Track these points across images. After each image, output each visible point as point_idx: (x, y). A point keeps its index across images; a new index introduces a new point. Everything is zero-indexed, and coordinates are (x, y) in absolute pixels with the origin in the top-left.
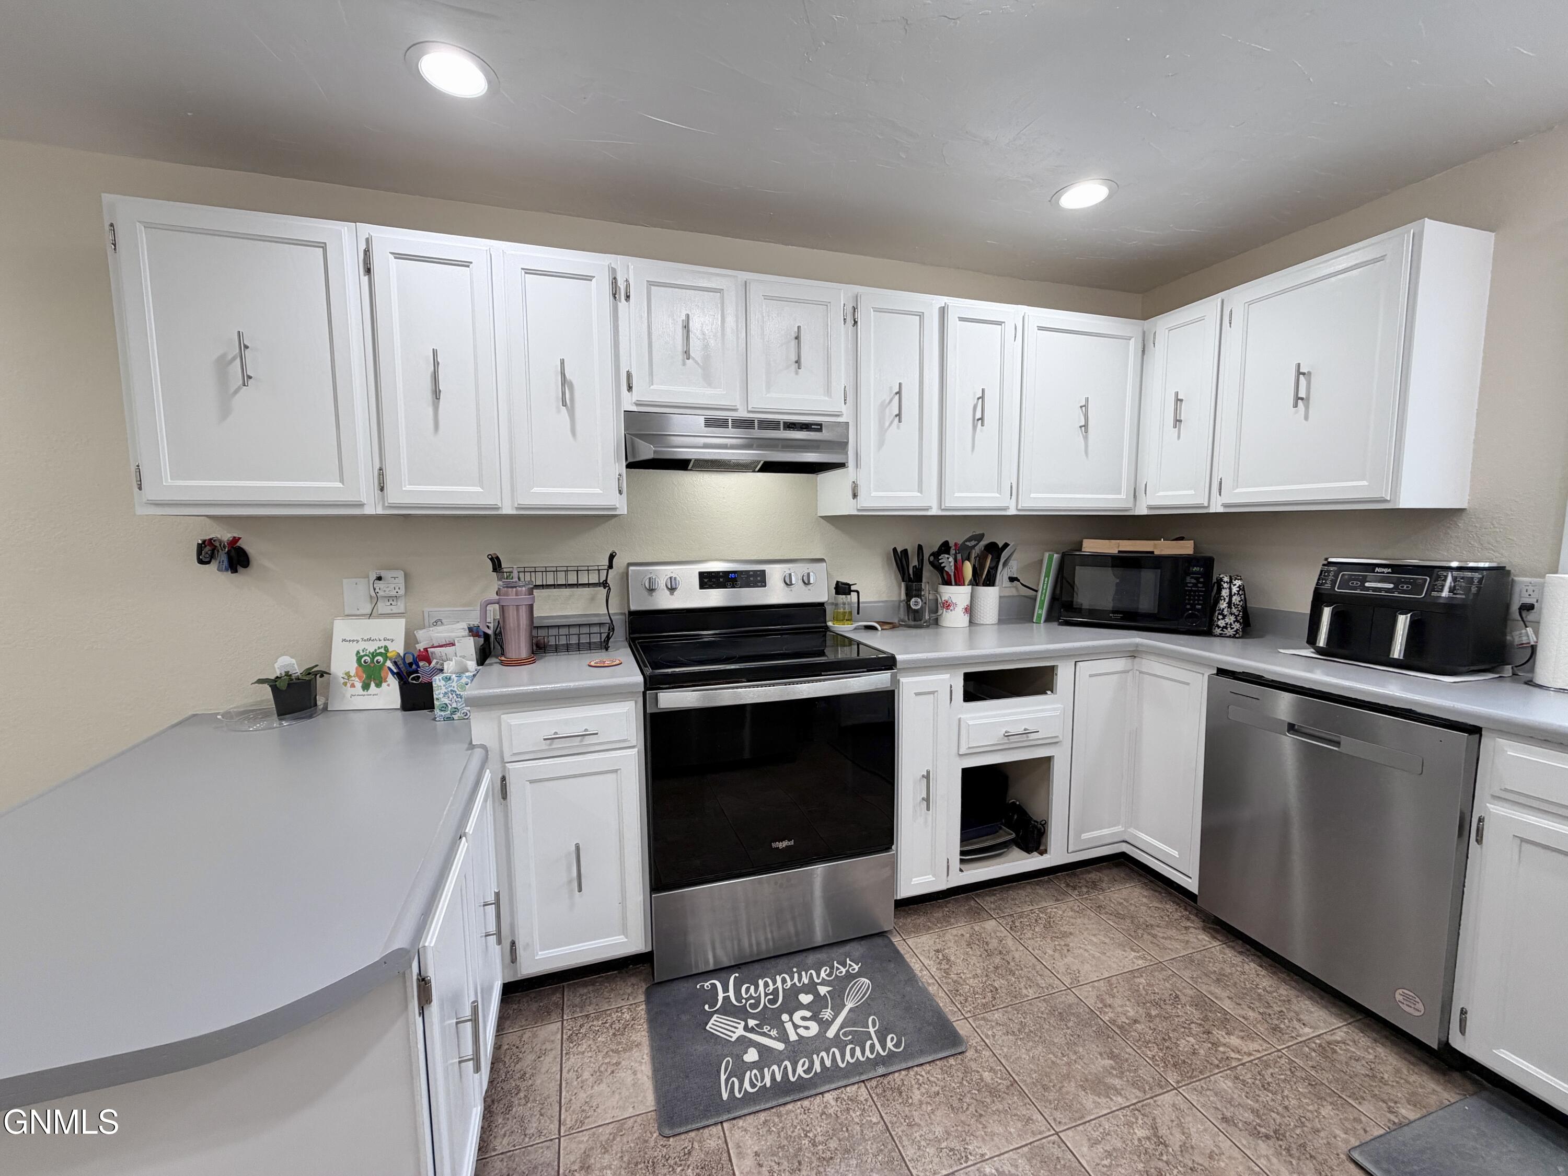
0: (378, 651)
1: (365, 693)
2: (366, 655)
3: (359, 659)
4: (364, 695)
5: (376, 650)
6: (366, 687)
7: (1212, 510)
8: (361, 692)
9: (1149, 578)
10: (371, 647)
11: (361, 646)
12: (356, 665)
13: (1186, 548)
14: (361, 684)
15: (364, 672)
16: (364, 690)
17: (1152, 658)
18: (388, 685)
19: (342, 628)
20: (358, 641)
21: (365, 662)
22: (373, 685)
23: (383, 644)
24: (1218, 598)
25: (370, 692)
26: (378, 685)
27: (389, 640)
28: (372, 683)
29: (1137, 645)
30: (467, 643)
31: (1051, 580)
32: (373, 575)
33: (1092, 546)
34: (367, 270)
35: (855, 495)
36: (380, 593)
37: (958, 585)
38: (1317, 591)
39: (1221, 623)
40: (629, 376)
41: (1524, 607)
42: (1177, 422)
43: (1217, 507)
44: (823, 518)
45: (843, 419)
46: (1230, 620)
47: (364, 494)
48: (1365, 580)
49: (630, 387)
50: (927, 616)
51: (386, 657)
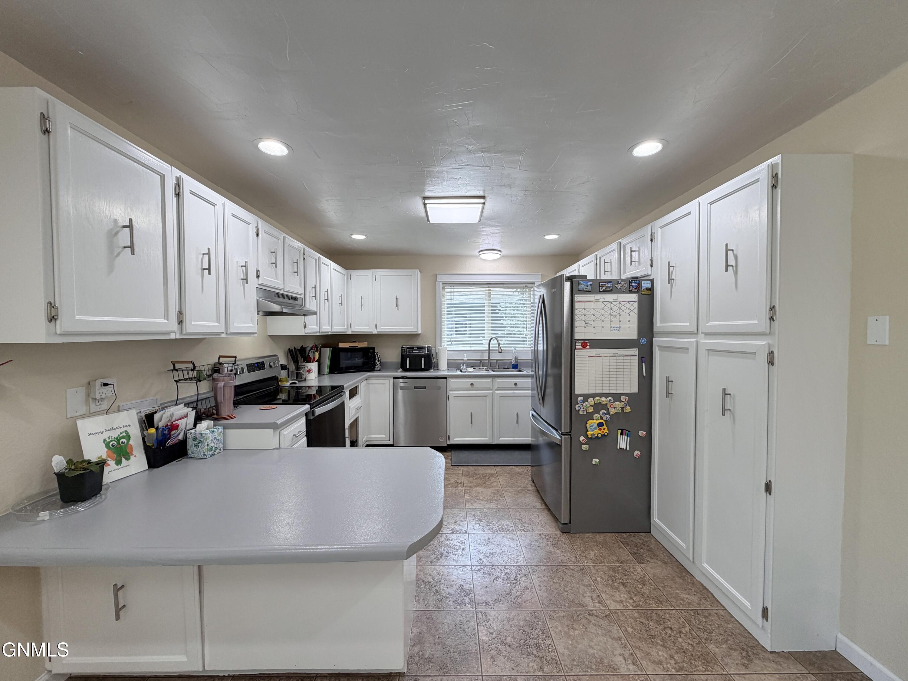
0: (121, 436)
1: (119, 466)
2: (112, 441)
3: (107, 445)
4: (118, 469)
5: (119, 435)
6: (118, 463)
7: (374, 333)
9: (359, 354)
10: (115, 434)
11: (106, 435)
12: (106, 450)
13: (365, 345)
14: (114, 462)
15: (114, 453)
16: (118, 466)
17: (372, 378)
18: (135, 456)
19: (85, 426)
20: (102, 433)
21: (112, 445)
22: (123, 459)
23: (123, 429)
24: (375, 359)
25: (122, 465)
26: (128, 459)
27: (127, 426)
28: (123, 458)
29: (369, 375)
30: (192, 414)
31: (330, 358)
32: (98, 383)
33: (341, 345)
34: (178, 195)
35: (305, 327)
36: (98, 396)
37: (313, 362)
38: (402, 355)
39: (377, 367)
40: (258, 271)
41: (433, 355)
42: (362, 305)
43: (375, 332)
44: (270, 336)
45: (302, 296)
46: (379, 365)
47: (173, 325)
48: (413, 351)
49: (258, 277)
50: (304, 376)
51: (128, 437)
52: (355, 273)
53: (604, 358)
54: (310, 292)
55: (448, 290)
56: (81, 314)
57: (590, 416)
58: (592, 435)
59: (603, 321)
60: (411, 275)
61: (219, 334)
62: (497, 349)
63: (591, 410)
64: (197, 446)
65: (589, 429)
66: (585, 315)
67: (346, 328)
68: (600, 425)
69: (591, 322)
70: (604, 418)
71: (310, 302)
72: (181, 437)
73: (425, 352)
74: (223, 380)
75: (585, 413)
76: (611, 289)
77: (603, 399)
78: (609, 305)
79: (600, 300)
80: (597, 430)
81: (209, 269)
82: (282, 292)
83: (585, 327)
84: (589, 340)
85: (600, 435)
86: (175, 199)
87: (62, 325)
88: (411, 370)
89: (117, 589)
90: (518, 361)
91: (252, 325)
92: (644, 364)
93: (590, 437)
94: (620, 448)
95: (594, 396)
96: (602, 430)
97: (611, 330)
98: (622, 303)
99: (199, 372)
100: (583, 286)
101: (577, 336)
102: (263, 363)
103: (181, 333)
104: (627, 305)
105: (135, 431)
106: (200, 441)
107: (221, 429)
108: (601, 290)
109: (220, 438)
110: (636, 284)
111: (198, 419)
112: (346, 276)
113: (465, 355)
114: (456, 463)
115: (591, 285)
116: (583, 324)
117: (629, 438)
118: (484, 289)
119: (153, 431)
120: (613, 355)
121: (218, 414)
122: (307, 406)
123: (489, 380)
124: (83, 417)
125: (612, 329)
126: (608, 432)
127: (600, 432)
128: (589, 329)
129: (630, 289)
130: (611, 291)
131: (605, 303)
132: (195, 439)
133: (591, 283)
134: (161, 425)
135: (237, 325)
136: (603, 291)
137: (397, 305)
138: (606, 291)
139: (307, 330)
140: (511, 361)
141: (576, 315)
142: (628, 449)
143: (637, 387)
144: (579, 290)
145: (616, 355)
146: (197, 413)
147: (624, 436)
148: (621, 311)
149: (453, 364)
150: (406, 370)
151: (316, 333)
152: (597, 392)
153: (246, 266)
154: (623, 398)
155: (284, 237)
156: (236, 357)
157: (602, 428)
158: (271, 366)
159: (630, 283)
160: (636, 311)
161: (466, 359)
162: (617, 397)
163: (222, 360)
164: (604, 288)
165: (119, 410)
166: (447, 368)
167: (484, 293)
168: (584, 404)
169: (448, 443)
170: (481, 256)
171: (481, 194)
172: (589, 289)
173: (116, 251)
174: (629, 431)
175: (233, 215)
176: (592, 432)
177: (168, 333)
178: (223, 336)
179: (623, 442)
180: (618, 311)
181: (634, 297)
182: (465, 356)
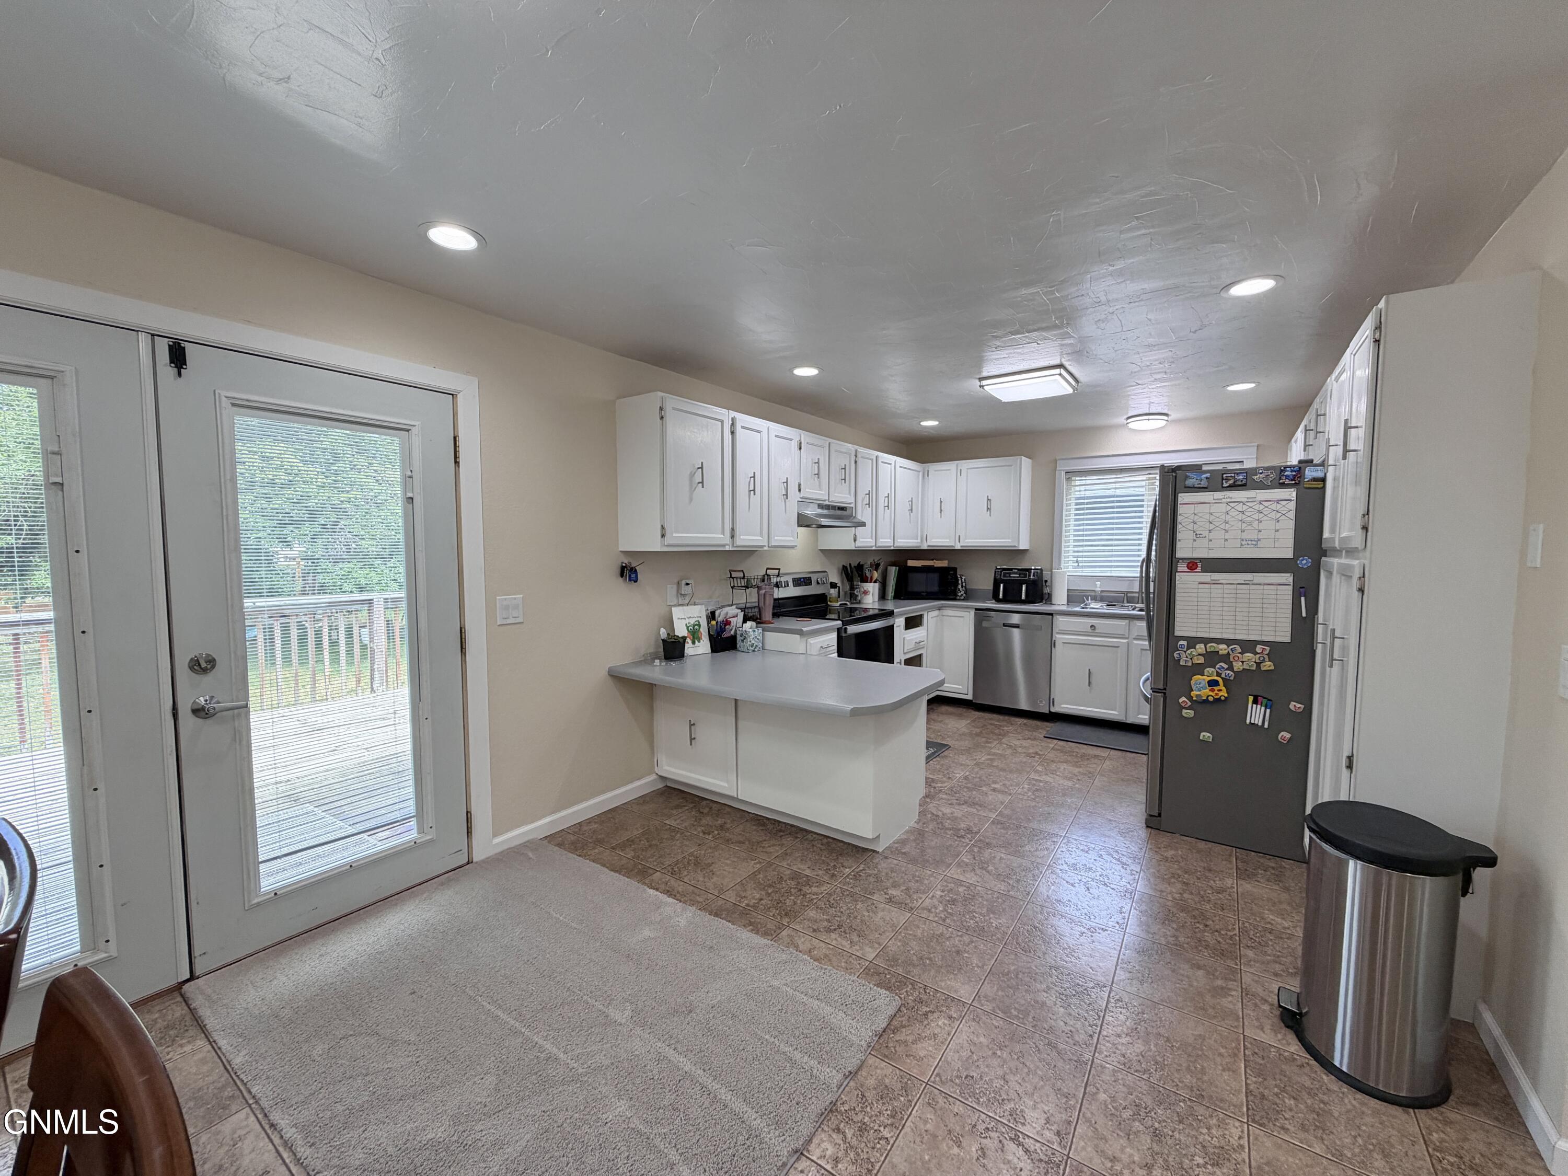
0: (696, 623)
2: (691, 626)
3: (688, 628)
4: (694, 647)
5: (694, 623)
6: (694, 643)
7: (956, 548)
8: (692, 645)
9: (935, 576)
10: (692, 621)
11: (687, 621)
12: (687, 631)
13: (944, 564)
14: (691, 642)
15: (691, 635)
18: (703, 641)
19: (677, 613)
20: (685, 619)
21: (691, 629)
22: (696, 641)
23: (697, 619)
24: (958, 584)
25: (696, 646)
26: (699, 641)
27: (699, 617)
30: (741, 615)
31: (895, 579)
32: (683, 583)
33: (911, 563)
34: (732, 433)
35: (855, 540)
36: (683, 593)
37: (871, 582)
38: (995, 579)
39: (959, 594)
40: (800, 485)
41: (1046, 581)
42: (941, 510)
43: (958, 547)
44: (822, 551)
45: (853, 505)
46: (962, 592)
47: (728, 540)
48: (1010, 574)
49: (800, 490)
50: (859, 598)
51: (700, 626)
52: (934, 468)
53: (1226, 586)
54: (863, 500)
55: (1078, 483)
56: (676, 532)
57: (1198, 669)
58: (1197, 696)
59: (1226, 531)
60: (1011, 466)
61: (762, 547)
63: (1201, 660)
64: (743, 641)
65: (1194, 688)
66: (1195, 523)
67: (919, 541)
68: (1212, 683)
69: (1206, 533)
70: (1223, 676)
71: (862, 512)
72: (732, 633)
73: (1030, 576)
74: (765, 589)
75: (1190, 664)
76: (1244, 482)
77: (1223, 646)
78: (1240, 507)
79: (1223, 500)
80: (1207, 690)
81: (754, 490)
82: (827, 503)
83: (1194, 540)
84: (1201, 559)
85: (1211, 699)
86: (730, 436)
87: (668, 540)
88: (1005, 600)
89: (691, 725)
91: (792, 539)
92: (1303, 599)
93: (1194, 698)
94: (1250, 723)
95: (1206, 641)
96: (1216, 692)
97: (1242, 545)
98: (1263, 503)
99: (748, 580)
100: (1194, 480)
101: (1179, 554)
102: (810, 578)
103: (733, 546)
104: (1274, 506)
105: (704, 623)
106: (745, 638)
107: (760, 630)
108: (1225, 485)
109: (760, 638)
110: (1294, 473)
111: (745, 621)
112: (921, 474)
113: (1099, 583)
114: (1050, 734)
115: (1207, 478)
116: (1192, 535)
117: (1268, 711)
118: (1144, 478)
119: (714, 623)
120: (1243, 582)
121: (760, 619)
122: (839, 622)
123: (1124, 623)
124: (675, 606)
125: (1244, 543)
126: (1226, 695)
127: (1211, 693)
128: (1203, 543)
129: (1281, 481)
130: (1245, 485)
131: (1232, 505)
132: (741, 635)
133: (1208, 475)
134: (720, 619)
135: (777, 540)
136: (1230, 486)
137: (988, 509)
138: (1234, 487)
139: (858, 544)
141: (1180, 523)
142: (1266, 726)
143: (1289, 634)
144: (1185, 487)
145: (1250, 583)
146: (745, 615)
147: (1259, 706)
148: (1261, 515)
149: (1074, 597)
150: (999, 601)
151: (871, 547)
152: (1212, 636)
153: (787, 482)
154: (1259, 648)
155: (829, 444)
156: (779, 569)
157: (1216, 688)
158: (818, 583)
159: (1282, 471)
160: (1292, 515)
161: (1096, 589)
162: (1248, 646)
163: (769, 572)
164: (1231, 482)
165: (695, 604)
166: (1065, 602)
167: (1143, 483)
168: (1189, 652)
169: (1053, 710)
170: (1129, 425)
171: (1057, 362)
172: (1204, 483)
173: (694, 486)
174: (1269, 700)
175: (776, 436)
176: (1198, 693)
177: (724, 546)
178: (766, 548)
179: (1257, 715)
180: (1256, 517)
181: (1291, 493)
182: (1098, 586)
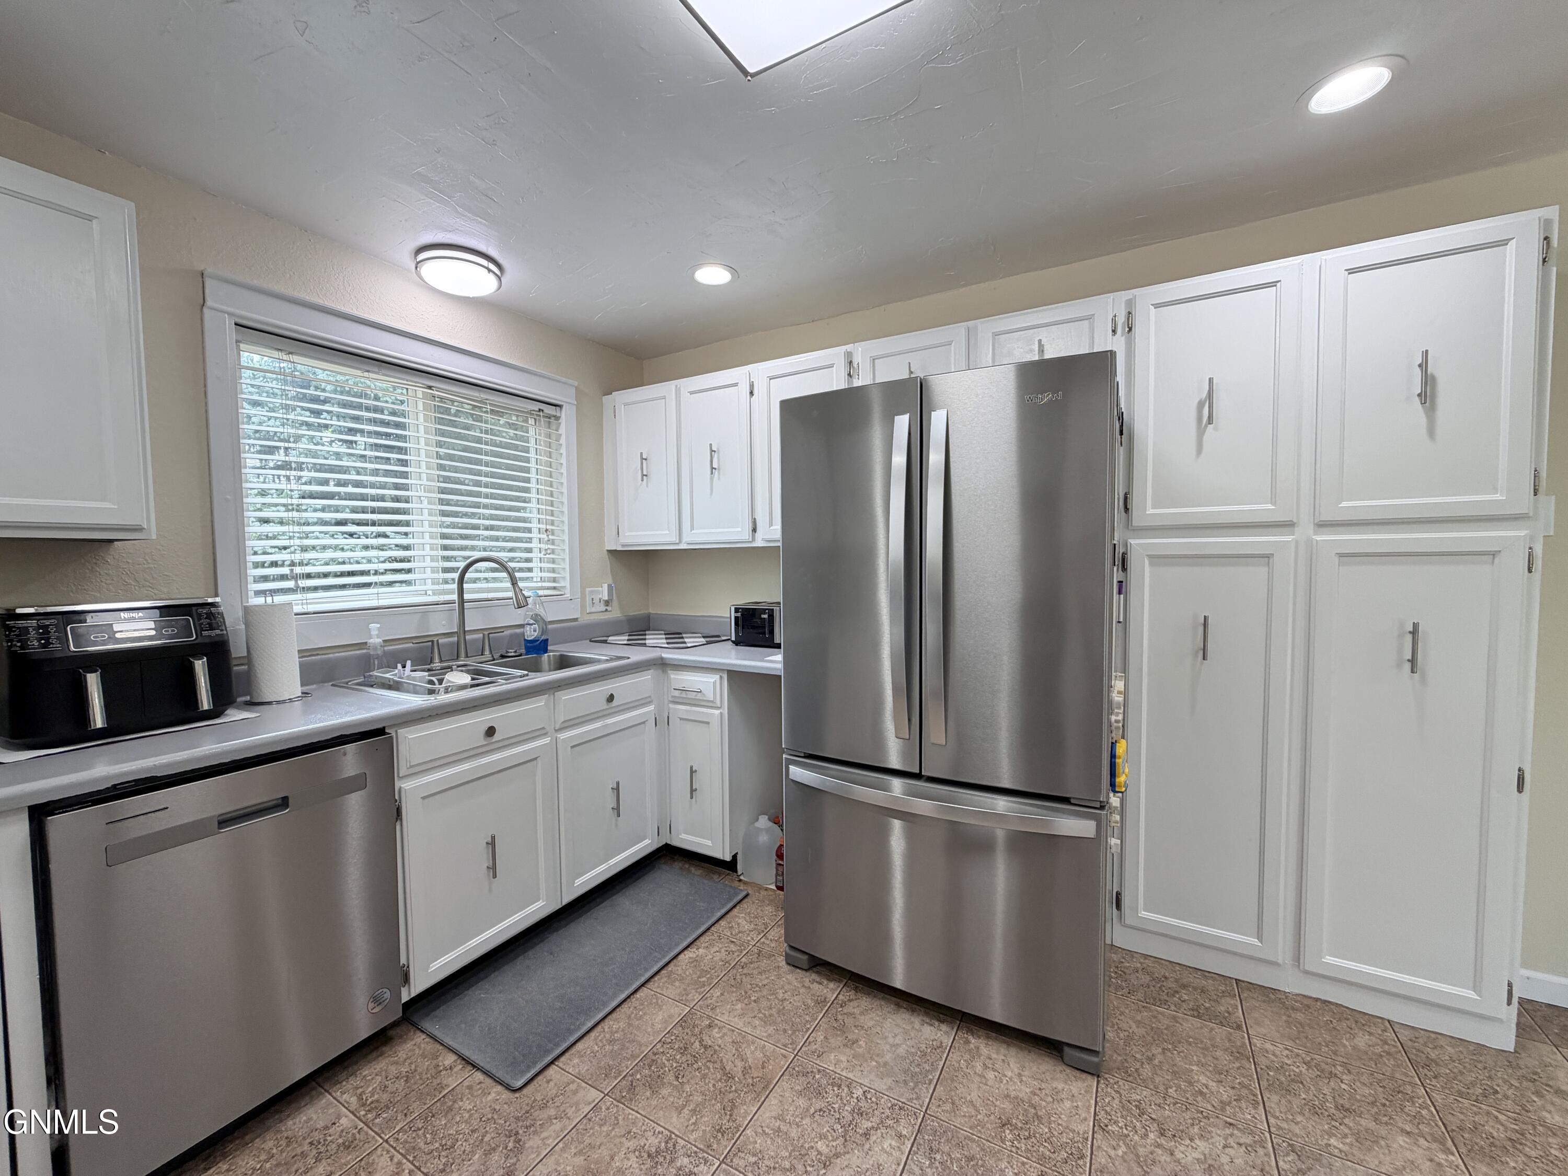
62: (510, 594)
90: (550, 627)
113: (374, 626)
123: (541, 701)
140: (518, 631)
161: (376, 640)
182: (374, 633)
